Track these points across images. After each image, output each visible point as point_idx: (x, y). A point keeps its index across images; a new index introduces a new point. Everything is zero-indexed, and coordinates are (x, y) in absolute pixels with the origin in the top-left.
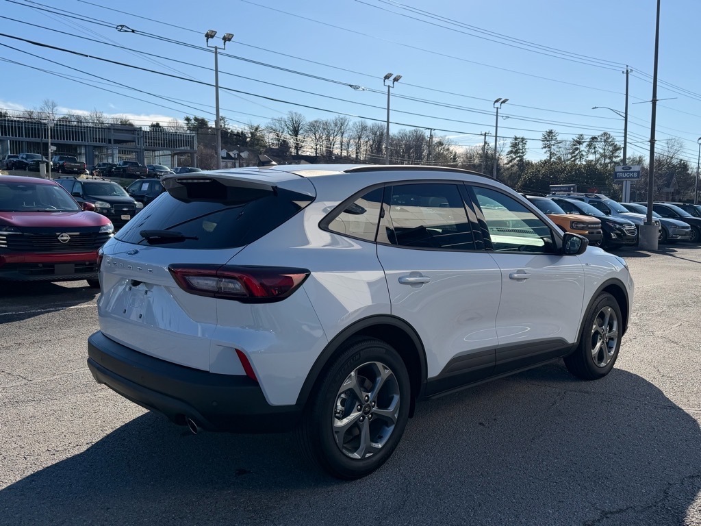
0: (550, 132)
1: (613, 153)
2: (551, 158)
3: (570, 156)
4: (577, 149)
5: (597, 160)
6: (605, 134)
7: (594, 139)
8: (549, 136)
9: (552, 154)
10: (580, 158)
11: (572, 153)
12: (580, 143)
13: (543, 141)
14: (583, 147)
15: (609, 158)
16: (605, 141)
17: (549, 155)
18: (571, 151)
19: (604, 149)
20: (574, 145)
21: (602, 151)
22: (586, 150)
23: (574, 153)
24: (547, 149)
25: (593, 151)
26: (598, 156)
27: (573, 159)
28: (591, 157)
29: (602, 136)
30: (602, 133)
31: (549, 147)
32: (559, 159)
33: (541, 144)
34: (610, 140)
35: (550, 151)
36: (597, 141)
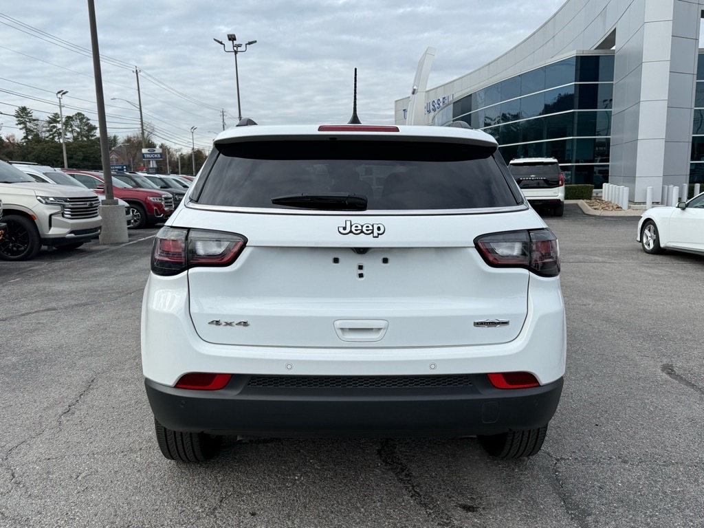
0: (24, 109)
1: (89, 132)
2: (27, 135)
3: (47, 134)
4: (55, 127)
5: (75, 139)
6: (79, 114)
7: (69, 118)
8: (22, 113)
9: (28, 131)
10: (59, 136)
11: (48, 131)
12: (58, 122)
13: (17, 117)
14: (59, 126)
15: (86, 137)
16: (81, 120)
17: (24, 131)
18: (48, 129)
19: (81, 128)
20: (51, 123)
21: (79, 130)
22: (63, 128)
23: (52, 131)
24: (22, 126)
25: (70, 129)
26: (75, 134)
27: (51, 137)
28: (69, 135)
29: (76, 115)
30: (76, 112)
31: (24, 123)
32: (37, 135)
33: (15, 120)
34: (85, 120)
35: (25, 127)
36: (73, 120)
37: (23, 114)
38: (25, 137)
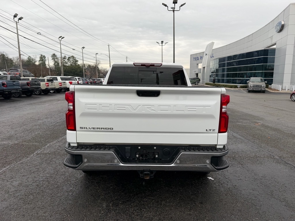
6: (72, 56)
10: (66, 63)
12: (66, 59)
16: (73, 59)
22: (67, 61)
26: (71, 63)
31: (54, 59)
32: (58, 63)
33: (51, 58)
35: (54, 61)
36: (70, 58)
37: (54, 56)
38: (54, 64)
